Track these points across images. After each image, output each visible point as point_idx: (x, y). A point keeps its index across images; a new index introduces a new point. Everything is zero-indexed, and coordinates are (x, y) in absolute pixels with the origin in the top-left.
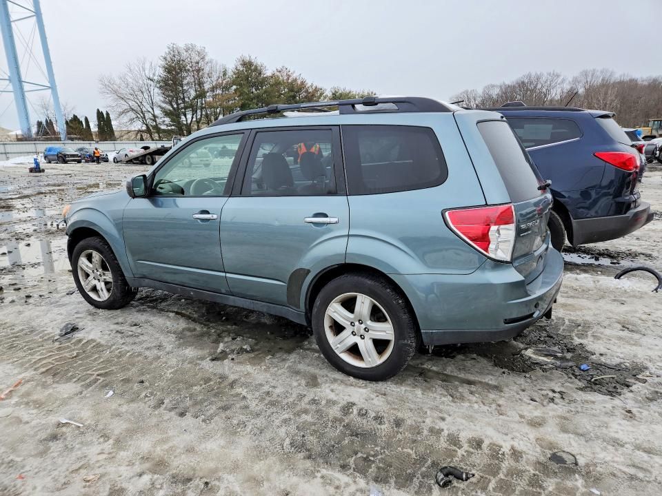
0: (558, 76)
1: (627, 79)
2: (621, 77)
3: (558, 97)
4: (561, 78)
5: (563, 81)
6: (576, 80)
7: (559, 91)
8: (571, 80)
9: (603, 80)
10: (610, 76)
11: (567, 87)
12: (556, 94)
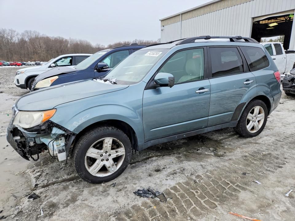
0: (15, 31)
1: (45, 36)
2: (43, 35)
3: (17, 41)
4: (16, 32)
5: (17, 34)
6: (23, 35)
7: (17, 39)
8: (21, 34)
9: (35, 36)
10: (38, 34)
11: (20, 37)
12: (16, 40)
